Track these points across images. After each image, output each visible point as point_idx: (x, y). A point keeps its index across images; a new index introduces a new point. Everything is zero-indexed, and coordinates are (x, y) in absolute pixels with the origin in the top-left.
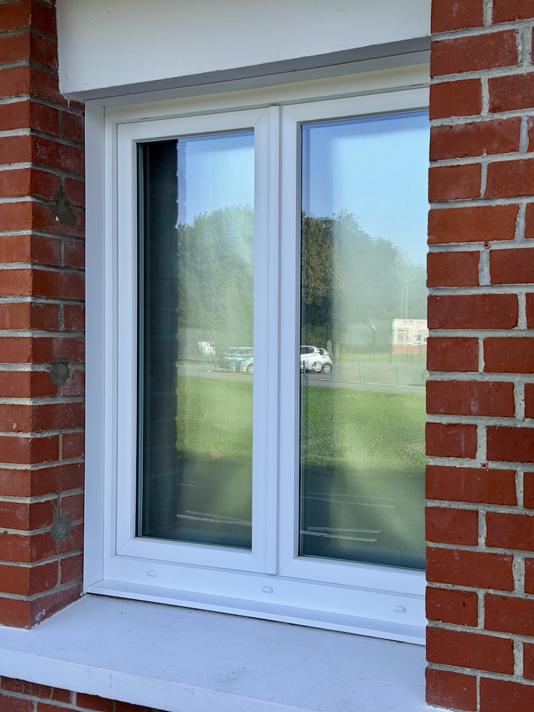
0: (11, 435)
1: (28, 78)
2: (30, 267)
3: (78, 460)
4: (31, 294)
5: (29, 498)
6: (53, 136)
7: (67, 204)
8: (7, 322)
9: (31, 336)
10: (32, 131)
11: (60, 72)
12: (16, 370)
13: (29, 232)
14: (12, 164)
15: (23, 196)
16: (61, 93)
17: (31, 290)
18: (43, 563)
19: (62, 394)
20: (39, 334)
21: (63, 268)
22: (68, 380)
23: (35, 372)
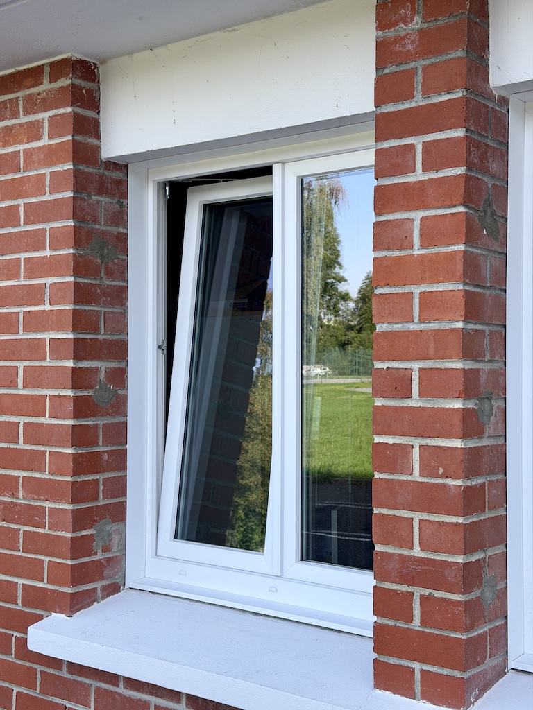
0: (436, 482)
1: (465, 71)
2: (461, 287)
3: (501, 512)
4: (463, 319)
5: (462, 556)
6: (483, 136)
7: (493, 214)
8: (432, 352)
9: (462, 367)
10: (467, 131)
11: (490, 63)
12: (443, 406)
13: (462, 247)
14: (439, 171)
15: (454, 206)
16: (491, 86)
17: (463, 313)
18: (475, 634)
19: (487, 435)
20: (470, 365)
21: (488, 288)
22: (492, 418)
23: (466, 408)
